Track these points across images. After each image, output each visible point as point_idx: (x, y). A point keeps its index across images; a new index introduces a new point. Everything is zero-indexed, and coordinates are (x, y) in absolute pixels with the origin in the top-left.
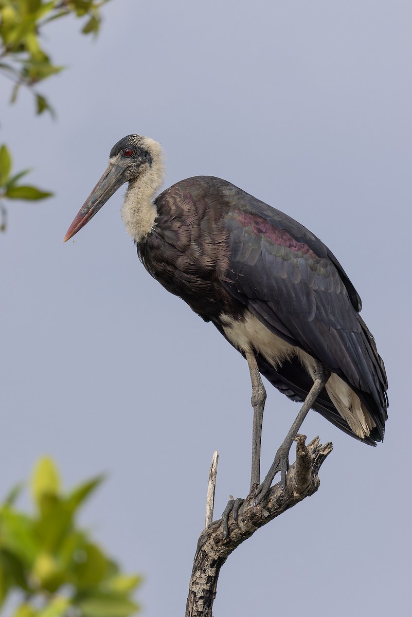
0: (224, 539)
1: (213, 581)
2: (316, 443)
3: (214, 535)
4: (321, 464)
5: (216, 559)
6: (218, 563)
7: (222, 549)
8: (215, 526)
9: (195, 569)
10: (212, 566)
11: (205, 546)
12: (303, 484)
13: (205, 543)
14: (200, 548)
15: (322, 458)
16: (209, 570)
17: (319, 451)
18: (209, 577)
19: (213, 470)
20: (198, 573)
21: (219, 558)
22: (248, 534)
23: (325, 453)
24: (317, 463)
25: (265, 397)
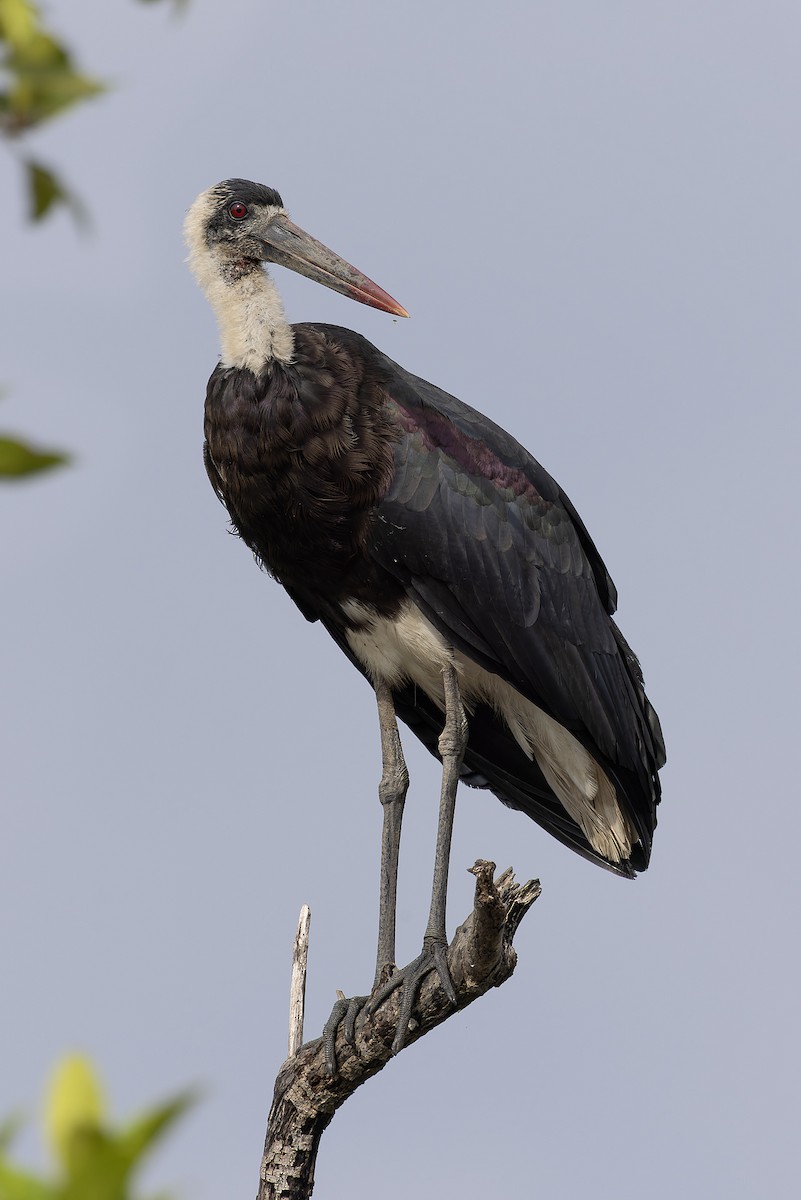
0: (328, 1075)
1: (306, 1160)
2: (508, 881)
3: (307, 1069)
4: (518, 922)
5: (313, 1116)
6: (317, 1125)
7: (324, 1097)
8: (308, 1052)
9: (271, 1138)
10: (305, 1130)
11: (291, 1092)
12: (485, 962)
13: (290, 1086)
14: (279, 1096)
15: (520, 910)
16: (300, 1139)
17: (513, 897)
18: (300, 1152)
19: (300, 942)
20: (278, 1146)
21: (319, 1114)
22: (376, 1065)
23: (526, 900)
24: (510, 921)
25: (407, 785)
